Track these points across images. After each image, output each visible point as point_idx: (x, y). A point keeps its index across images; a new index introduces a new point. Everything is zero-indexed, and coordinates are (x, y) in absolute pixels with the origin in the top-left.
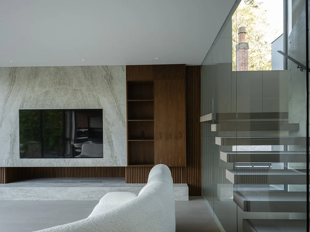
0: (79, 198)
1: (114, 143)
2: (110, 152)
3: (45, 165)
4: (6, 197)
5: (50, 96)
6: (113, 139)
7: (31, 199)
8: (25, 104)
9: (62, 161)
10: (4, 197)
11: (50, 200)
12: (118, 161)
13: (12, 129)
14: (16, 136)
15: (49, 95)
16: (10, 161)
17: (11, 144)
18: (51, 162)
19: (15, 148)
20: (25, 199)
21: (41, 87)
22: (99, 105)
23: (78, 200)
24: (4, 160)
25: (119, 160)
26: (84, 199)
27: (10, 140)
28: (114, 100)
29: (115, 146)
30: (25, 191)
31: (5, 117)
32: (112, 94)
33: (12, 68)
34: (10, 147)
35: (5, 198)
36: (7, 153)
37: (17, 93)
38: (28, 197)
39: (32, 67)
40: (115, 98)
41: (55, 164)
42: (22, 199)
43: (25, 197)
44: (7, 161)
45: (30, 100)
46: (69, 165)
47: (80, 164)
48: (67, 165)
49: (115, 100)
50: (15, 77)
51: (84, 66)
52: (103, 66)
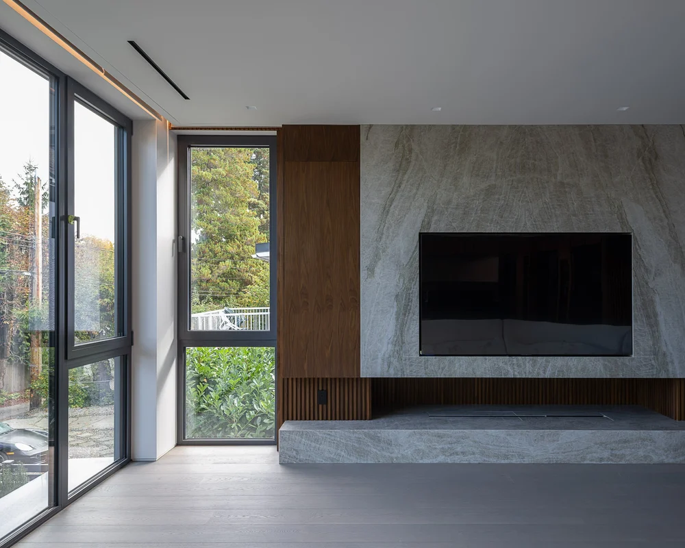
0: (589, 456)
1: (661, 318)
2: (651, 343)
3: (486, 373)
4: (399, 456)
5: (499, 199)
6: (659, 309)
7: (464, 460)
8: (435, 218)
9: (527, 365)
10: (392, 455)
11: (514, 461)
12: (670, 365)
13: (402, 280)
14: (409, 300)
15: (497, 197)
16: (395, 362)
17: (397, 319)
18: (501, 364)
19: (408, 330)
20: (449, 461)
21: (478, 175)
22: (623, 222)
23: (585, 462)
24: (380, 361)
25: (672, 362)
26: (601, 459)
27: (395, 310)
28: (661, 211)
29: (663, 327)
30: (449, 439)
31: (384, 252)
32: (657, 196)
33: (402, 127)
34: (396, 326)
35: (397, 458)
36: (388, 343)
37: (415, 191)
38: (457, 454)
39: (453, 127)
40: (663, 206)
41: (511, 371)
42: (441, 459)
43: (451, 455)
44: (386, 364)
45: (447, 208)
46: (544, 373)
47: (574, 370)
48: (541, 372)
49: (664, 212)
50: (411, 151)
51: (585, 126)
52: (633, 126)
